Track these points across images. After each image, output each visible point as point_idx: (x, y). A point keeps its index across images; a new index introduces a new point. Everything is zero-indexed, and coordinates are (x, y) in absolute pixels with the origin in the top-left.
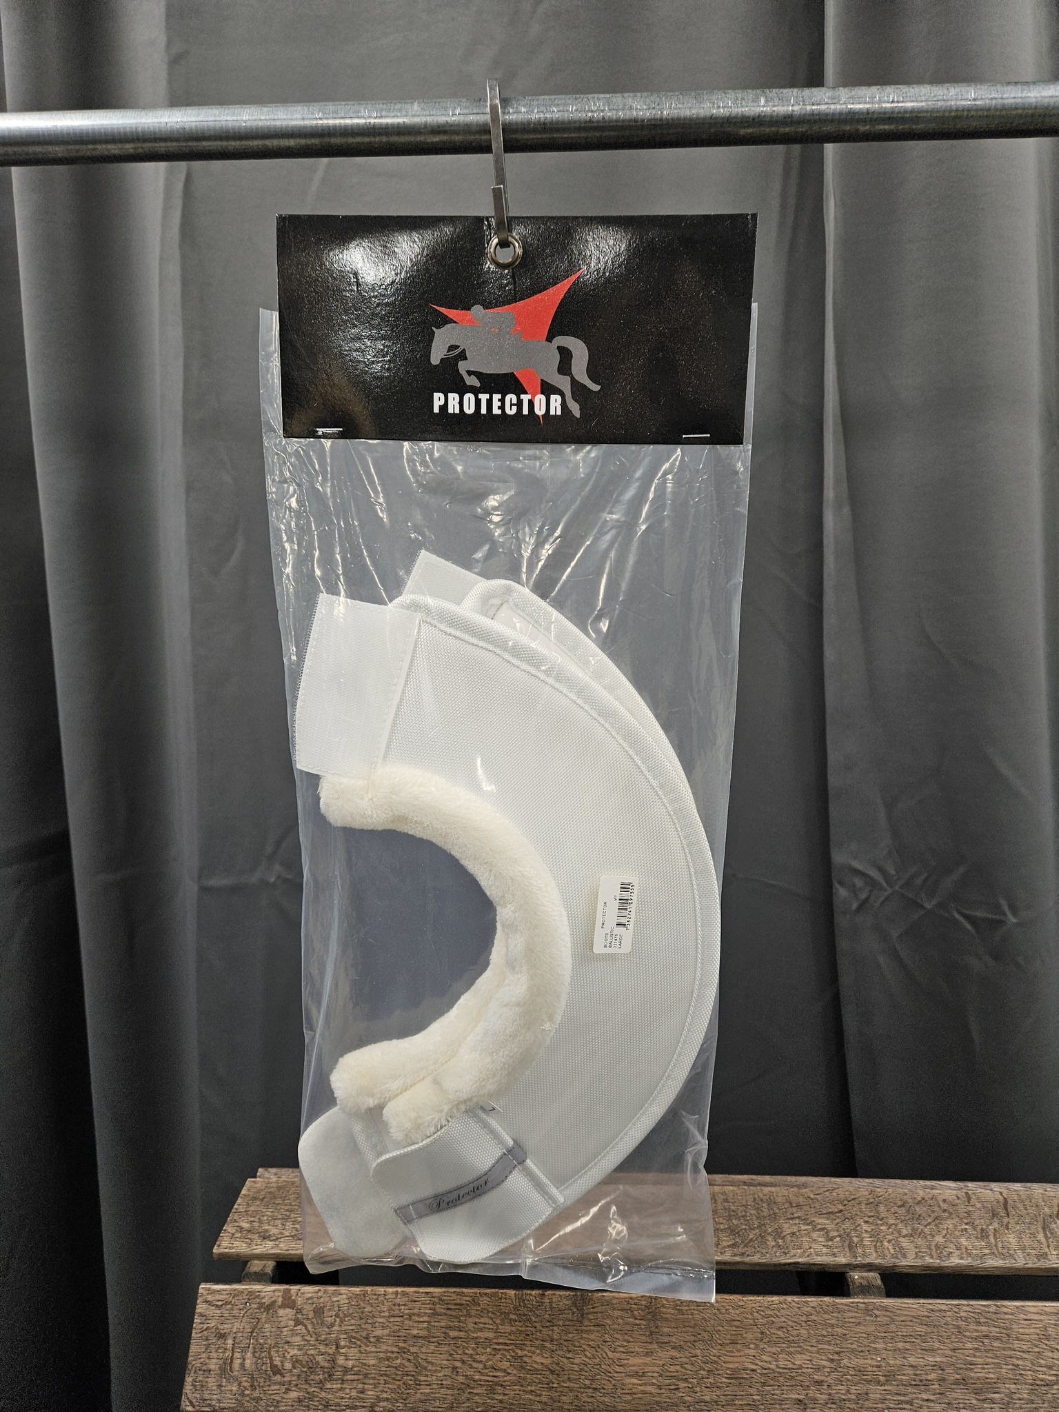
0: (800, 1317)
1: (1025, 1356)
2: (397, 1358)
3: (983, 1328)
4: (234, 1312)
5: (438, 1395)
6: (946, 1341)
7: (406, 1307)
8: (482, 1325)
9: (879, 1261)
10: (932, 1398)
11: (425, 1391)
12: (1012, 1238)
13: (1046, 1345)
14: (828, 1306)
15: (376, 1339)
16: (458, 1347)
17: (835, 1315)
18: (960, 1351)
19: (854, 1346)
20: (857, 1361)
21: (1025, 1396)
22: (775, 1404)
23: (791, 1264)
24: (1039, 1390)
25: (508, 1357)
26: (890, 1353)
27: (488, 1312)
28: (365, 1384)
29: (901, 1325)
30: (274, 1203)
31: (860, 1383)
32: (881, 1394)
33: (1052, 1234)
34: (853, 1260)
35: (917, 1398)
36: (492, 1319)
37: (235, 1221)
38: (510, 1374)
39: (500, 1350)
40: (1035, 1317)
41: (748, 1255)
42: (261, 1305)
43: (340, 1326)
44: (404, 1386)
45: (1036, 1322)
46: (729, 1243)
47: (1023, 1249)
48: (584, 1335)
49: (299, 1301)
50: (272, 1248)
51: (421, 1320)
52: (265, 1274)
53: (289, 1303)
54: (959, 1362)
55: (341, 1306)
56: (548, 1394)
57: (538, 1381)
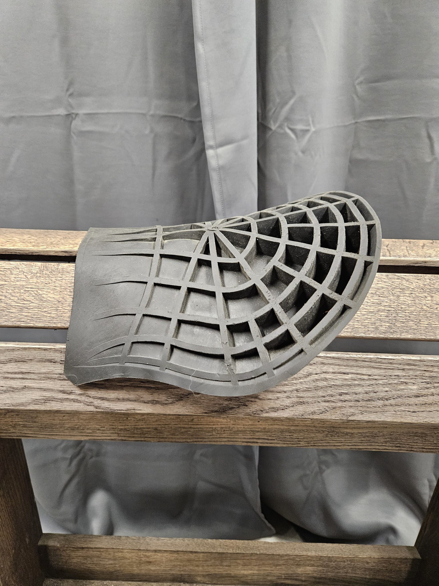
8: (19, 279)
25: (33, 294)
27: (24, 272)
36: (26, 276)
38: (33, 302)
39: (29, 291)
56: (55, 313)
57: (50, 306)
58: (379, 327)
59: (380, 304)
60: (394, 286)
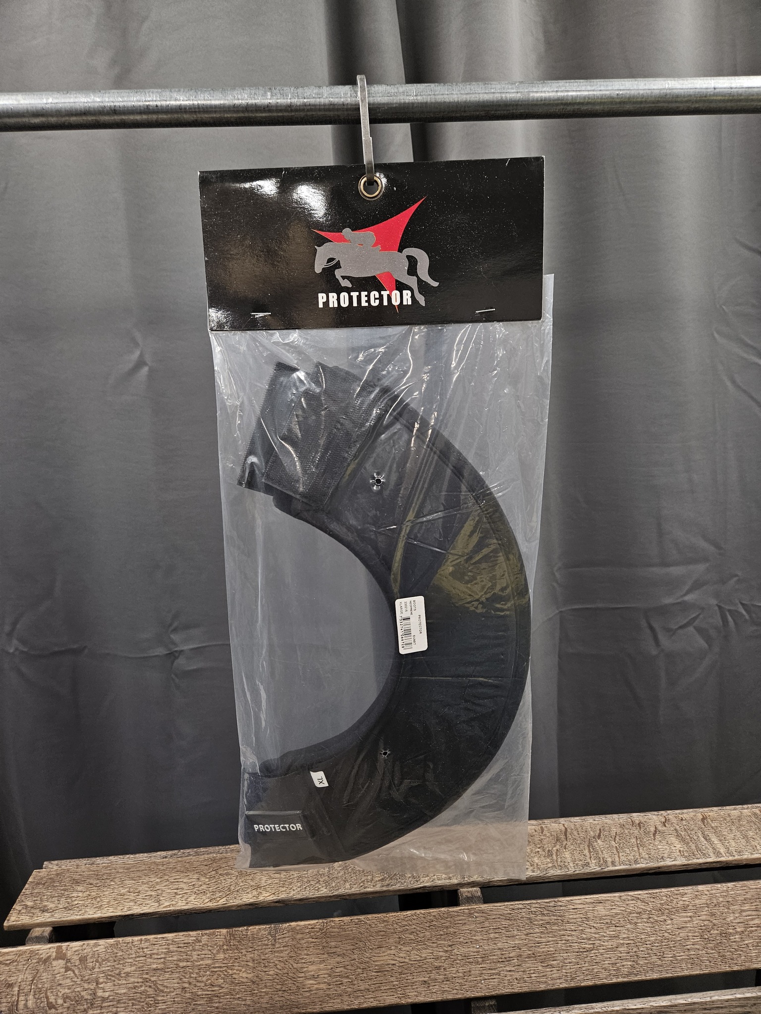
0: (425, 924)
1: (573, 933)
2: (141, 986)
3: (546, 918)
4: (19, 967)
5: (172, 1009)
6: (522, 929)
7: (148, 949)
8: (203, 956)
9: (480, 879)
10: (513, 969)
11: (162, 1007)
12: (567, 855)
13: (587, 924)
14: (444, 914)
15: (126, 974)
16: (186, 973)
17: (449, 919)
18: (531, 935)
19: (461, 940)
20: (463, 950)
21: (573, 960)
22: (408, 986)
23: (421, 888)
24: (582, 955)
25: (222, 976)
26: (486, 941)
27: (208, 946)
28: (117, 1007)
29: (492, 922)
30: (52, 886)
31: (466, 965)
32: (479, 970)
33: (594, 849)
34: (462, 880)
35: (503, 970)
36: (210, 950)
37: (23, 901)
38: (224, 987)
39: (216, 972)
40: (580, 906)
41: (392, 885)
42: (40, 960)
43: (99, 968)
44: (146, 1005)
45: (580, 910)
46: (379, 879)
47: (574, 861)
48: (276, 954)
49: (69, 954)
50: (49, 917)
51: (159, 957)
52: (43, 937)
53: (61, 956)
54: (530, 942)
55: (100, 953)
56: (250, 998)
57: (243, 990)
58: (620, 968)
59: (617, 937)
60: (630, 911)
